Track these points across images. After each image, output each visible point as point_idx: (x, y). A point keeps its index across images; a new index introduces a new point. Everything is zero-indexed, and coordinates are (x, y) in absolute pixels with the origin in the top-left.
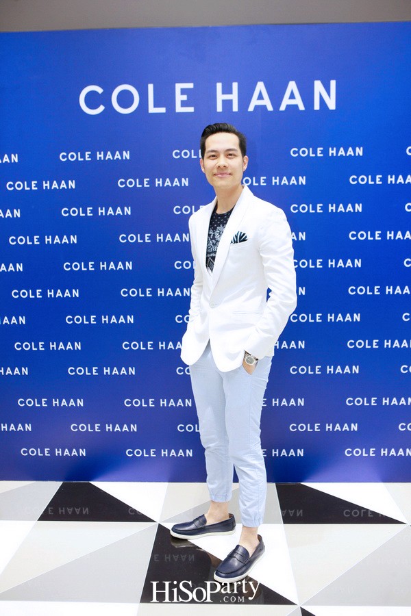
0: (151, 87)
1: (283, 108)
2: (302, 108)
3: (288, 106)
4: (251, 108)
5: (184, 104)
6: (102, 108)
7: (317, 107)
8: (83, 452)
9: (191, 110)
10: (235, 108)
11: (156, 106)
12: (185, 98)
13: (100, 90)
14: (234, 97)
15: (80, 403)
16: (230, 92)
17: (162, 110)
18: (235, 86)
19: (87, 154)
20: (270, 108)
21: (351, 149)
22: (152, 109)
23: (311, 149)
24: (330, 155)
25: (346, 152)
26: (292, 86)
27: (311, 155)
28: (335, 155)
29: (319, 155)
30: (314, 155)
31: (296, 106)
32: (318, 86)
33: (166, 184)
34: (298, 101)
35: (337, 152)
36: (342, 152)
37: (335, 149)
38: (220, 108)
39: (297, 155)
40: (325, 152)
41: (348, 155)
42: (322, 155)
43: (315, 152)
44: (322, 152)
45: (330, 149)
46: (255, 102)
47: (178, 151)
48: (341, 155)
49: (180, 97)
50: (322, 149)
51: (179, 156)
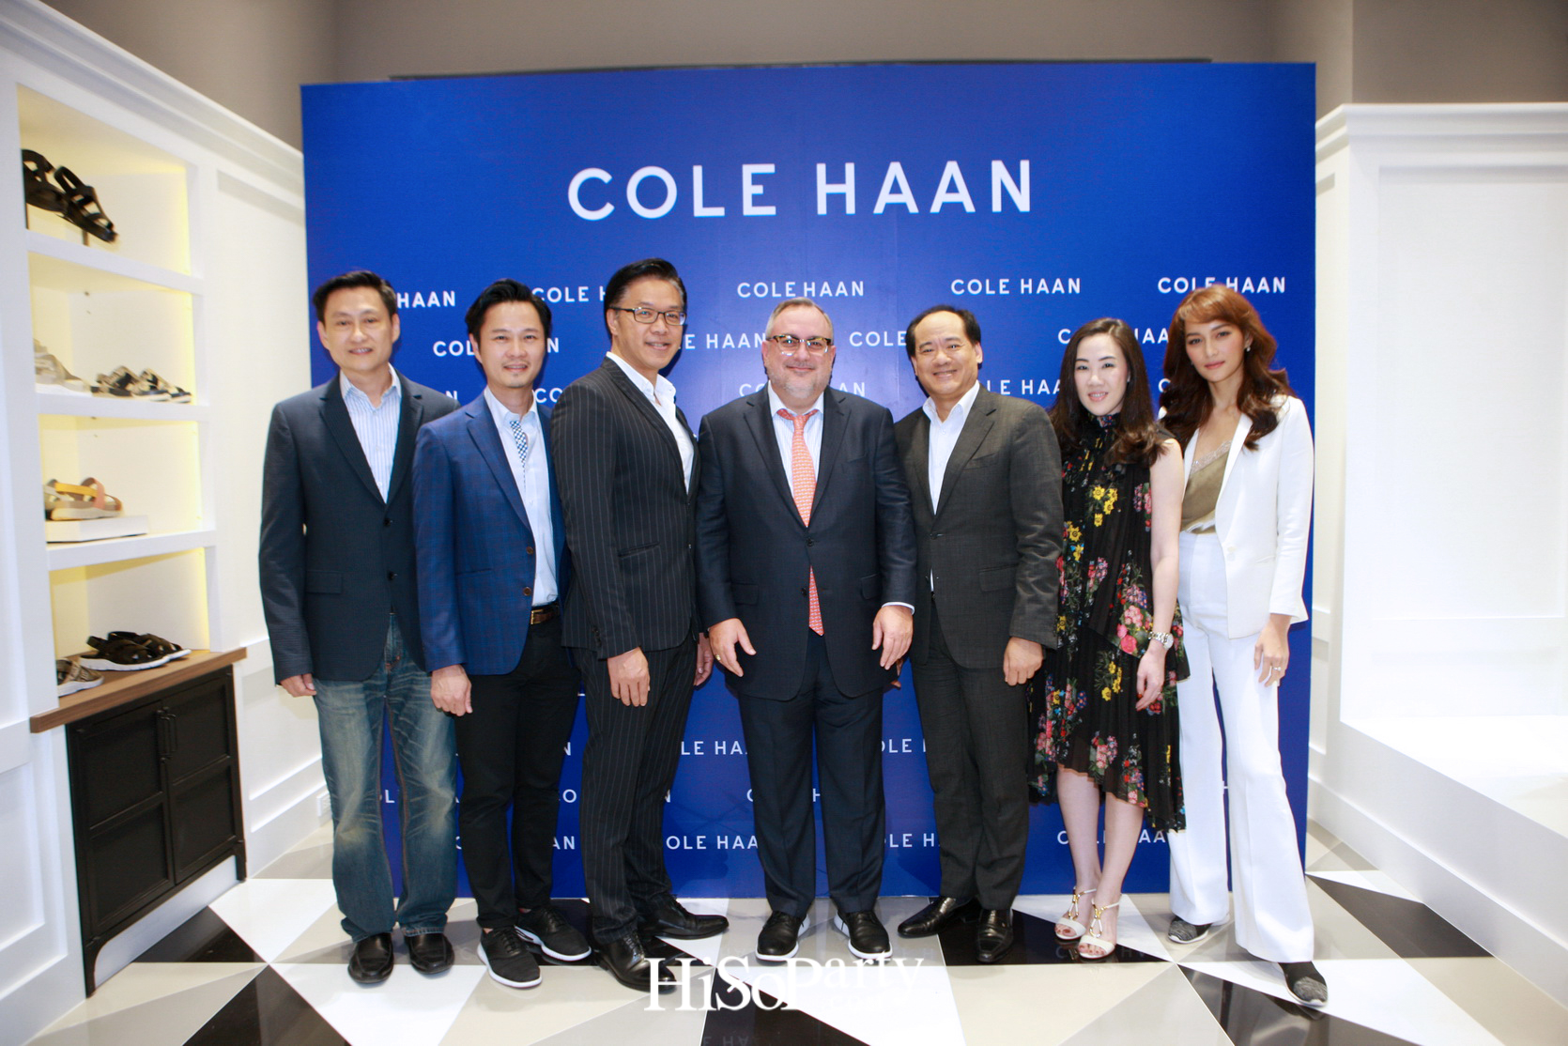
0: (698, 172)
1: (936, 208)
2: (970, 208)
3: (945, 206)
4: (879, 209)
5: (757, 201)
6: (608, 209)
7: (997, 206)
9: (770, 211)
10: (851, 208)
11: (706, 204)
12: (759, 190)
13: (605, 177)
14: (848, 188)
16: (841, 180)
17: (719, 212)
18: (850, 169)
19: (581, 290)
20: (913, 208)
21: (1058, 281)
22: (700, 210)
23: (987, 281)
24: (1023, 292)
25: (1050, 286)
26: (952, 170)
27: (988, 292)
28: (1030, 291)
29: (1002, 292)
30: (993, 292)
31: (960, 205)
32: (999, 171)
33: (725, 344)
34: (964, 197)
35: (1035, 286)
36: (1043, 286)
37: (1030, 281)
38: (822, 209)
39: (962, 291)
40: (1013, 286)
41: (1054, 292)
42: (1007, 292)
43: (995, 286)
44: (1008, 287)
45: (1022, 281)
46: (885, 198)
47: (747, 285)
48: (1041, 292)
49: (750, 190)
50: (1007, 280)
51: (748, 294)
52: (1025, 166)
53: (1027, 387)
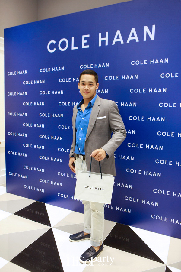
0: (73, 38)
1: (128, 42)
2: (137, 40)
3: (131, 41)
4: (114, 43)
5: (85, 44)
6: (55, 50)
7: (145, 39)
8: (43, 191)
9: (88, 47)
10: (107, 44)
11: (74, 46)
12: (86, 41)
13: (55, 42)
14: (106, 39)
15: (43, 171)
16: (105, 37)
17: (77, 48)
18: (107, 34)
19: (49, 69)
20: (122, 42)
21: (162, 60)
22: (73, 48)
23: (141, 61)
24: (151, 63)
25: (159, 61)
26: (133, 30)
28: (153, 63)
30: (142, 64)
31: (135, 40)
32: (146, 29)
33: (77, 80)
34: (136, 38)
36: (157, 61)
37: (153, 60)
38: (100, 45)
39: (134, 64)
40: (148, 62)
41: (160, 63)
42: (146, 64)
43: (143, 62)
45: (151, 60)
46: (115, 40)
47: (82, 66)
48: (156, 63)
49: (84, 41)
50: (147, 60)
51: (82, 68)
52: (154, 26)
53: (151, 90)
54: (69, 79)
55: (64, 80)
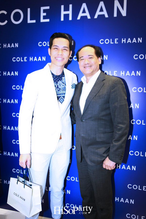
0: (29, 10)
1: (96, 17)
2: (107, 16)
3: (99, 16)
4: (79, 18)
5: (45, 18)
6: (6, 22)
7: (115, 15)
9: (48, 20)
10: (70, 18)
11: (31, 19)
12: (45, 14)
13: (5, 13)
14: (70, 12)
16: (68, 10)
17: (34, 21)
18: (71, 6)
20: (89, 17)
21: (135, 39)
22: (29, 21)
23: (111, 40)
24: (122, 42)
25: (132, 41)
26: (102, 4)
27: (111, 43)
28: (125, 42)
29: (116, 43)
30: (113, 43)
31: (104, 15)
32: (117, 3)
33: (35, 60)
34: (105, 13)
35: (127, 41)
36: (129, 41)
37: (125, 39)
38: (62, 19)
39: (103, 43)
40: (119, 41)
41: (133, 42)
42: (117, 43)
43: (113, 41)
44: (118, 41)
45: (123, 39)
46: (81, 14)
47: (41, 43)
48: (129, 42)
49: (43, 14)
50: (117, 39)
51: (41, 45)
54: (25, 58)
55: (18, 59)
